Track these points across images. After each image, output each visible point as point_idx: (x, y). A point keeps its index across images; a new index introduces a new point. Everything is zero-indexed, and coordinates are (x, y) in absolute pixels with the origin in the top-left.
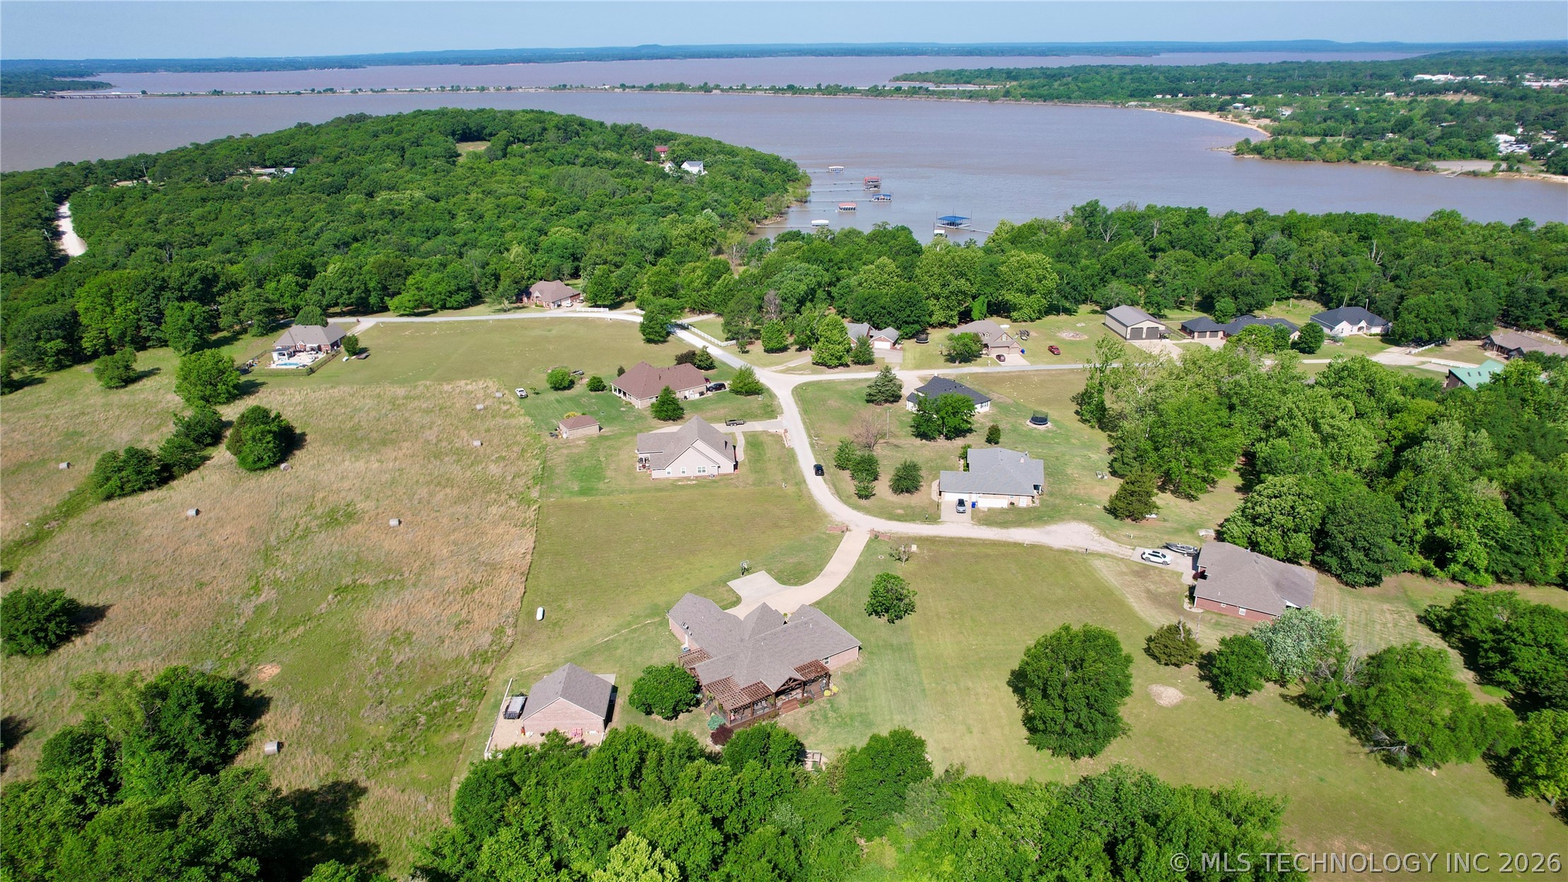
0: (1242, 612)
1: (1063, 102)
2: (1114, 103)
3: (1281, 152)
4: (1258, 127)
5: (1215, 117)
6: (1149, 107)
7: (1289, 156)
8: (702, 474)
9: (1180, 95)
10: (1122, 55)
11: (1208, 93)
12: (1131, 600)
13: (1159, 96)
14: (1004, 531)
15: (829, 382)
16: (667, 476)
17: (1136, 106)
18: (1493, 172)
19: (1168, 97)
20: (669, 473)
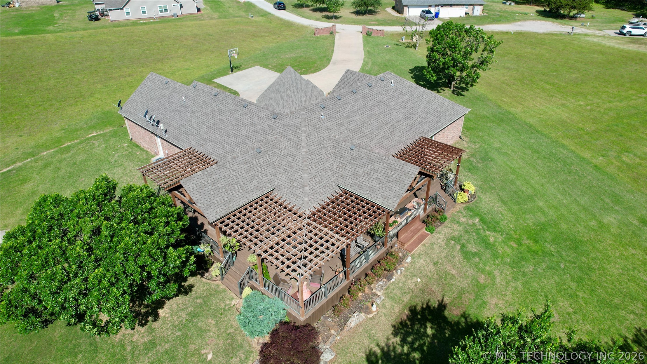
8: (164, 14)
16: (127, 17)
20: (128, 14)
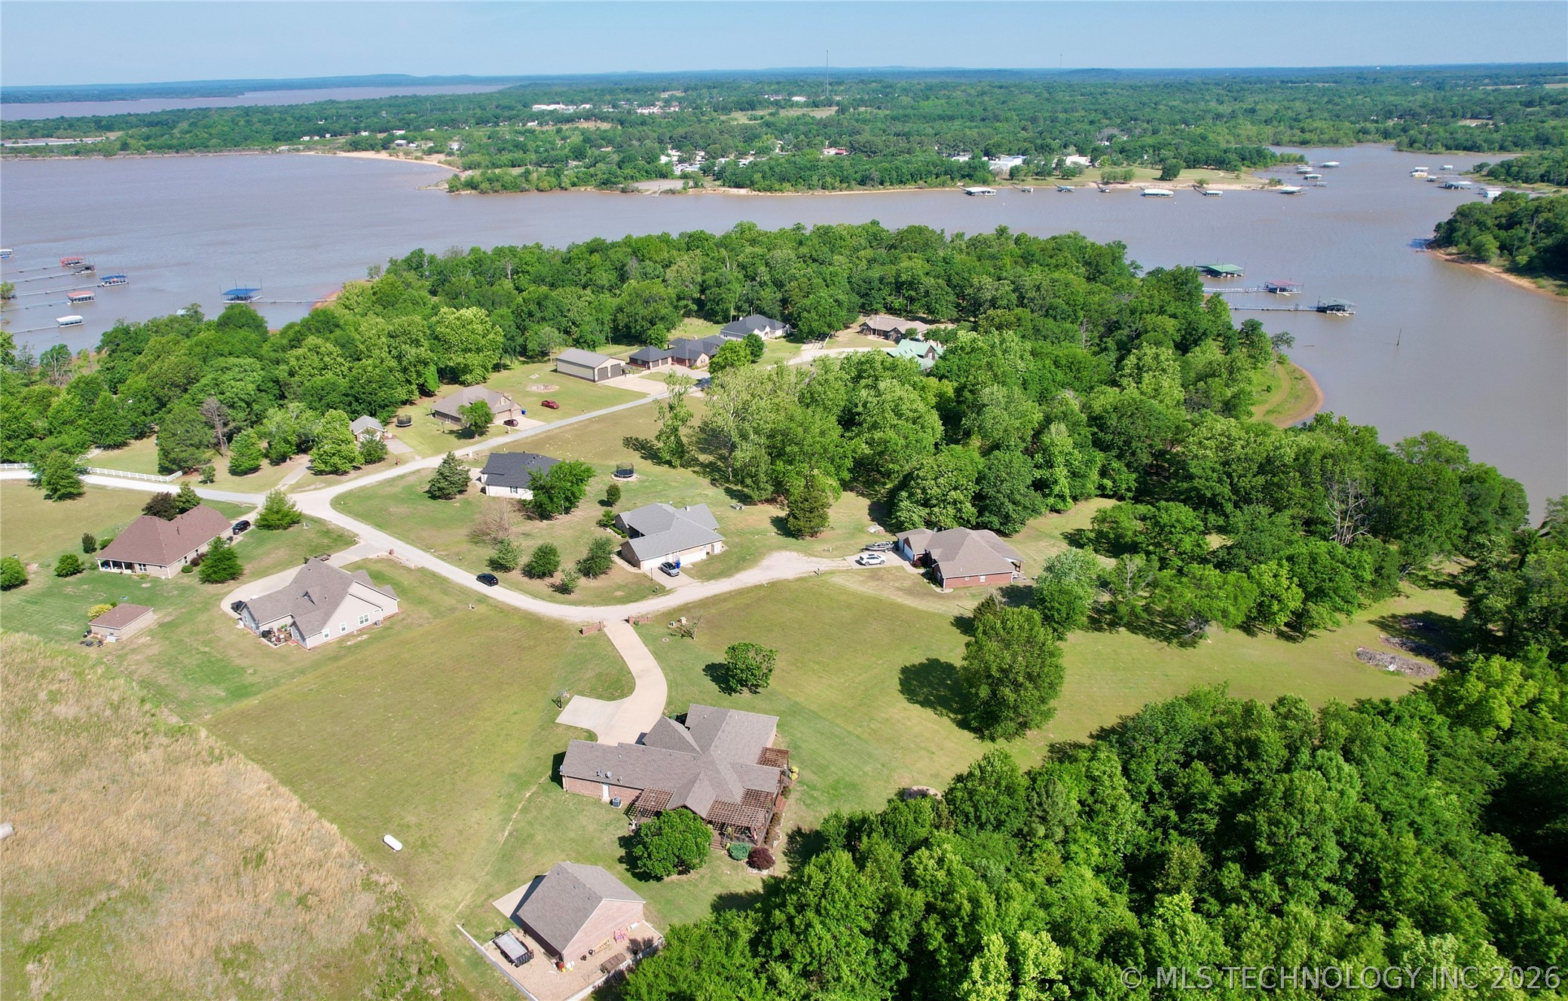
0: (983, 579)
1: (200, 151)
2: (262, 149)
3: (497, 185)
4: (439, 162)
5: (383, 155)
6: (303, 150)
7: (504, 187)
8: (365, 624)
9: (328, 136)
10: (201, 96)
11: (356, 131)
12: (900, 600)
13: (307, 138)
14: (732, 579)
15: (362, 489)
16: (325, 640)
17: (289, 151)
18: (684, 189)
19: (317, 138)
20: (327, 636)
